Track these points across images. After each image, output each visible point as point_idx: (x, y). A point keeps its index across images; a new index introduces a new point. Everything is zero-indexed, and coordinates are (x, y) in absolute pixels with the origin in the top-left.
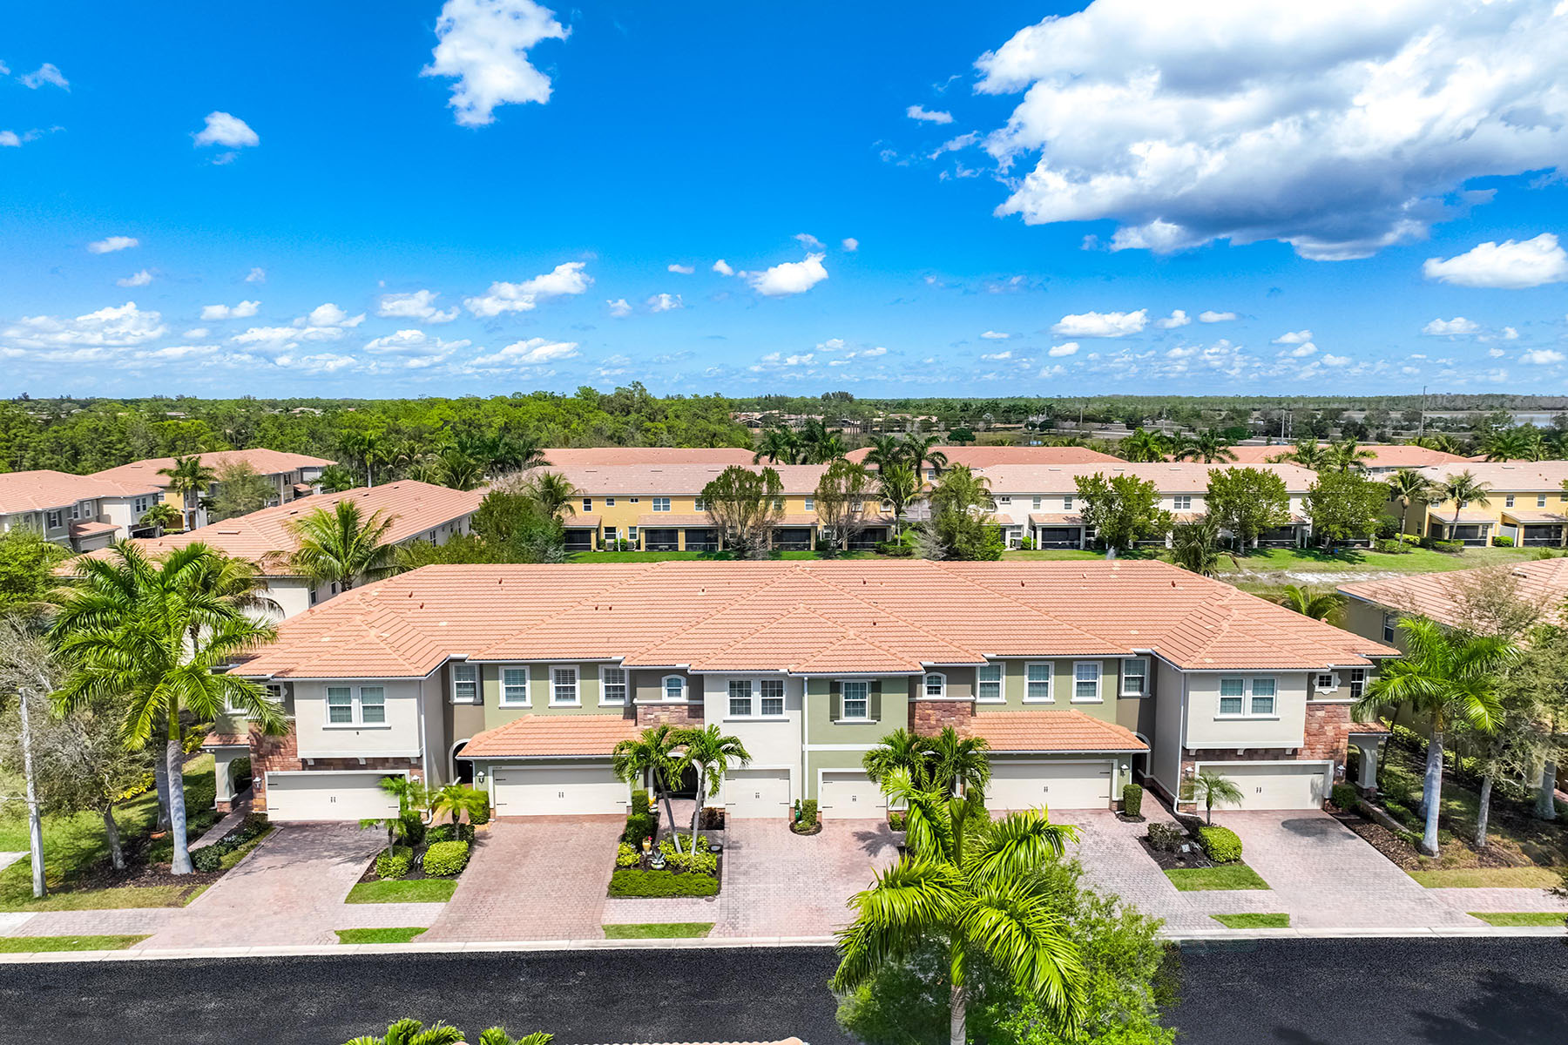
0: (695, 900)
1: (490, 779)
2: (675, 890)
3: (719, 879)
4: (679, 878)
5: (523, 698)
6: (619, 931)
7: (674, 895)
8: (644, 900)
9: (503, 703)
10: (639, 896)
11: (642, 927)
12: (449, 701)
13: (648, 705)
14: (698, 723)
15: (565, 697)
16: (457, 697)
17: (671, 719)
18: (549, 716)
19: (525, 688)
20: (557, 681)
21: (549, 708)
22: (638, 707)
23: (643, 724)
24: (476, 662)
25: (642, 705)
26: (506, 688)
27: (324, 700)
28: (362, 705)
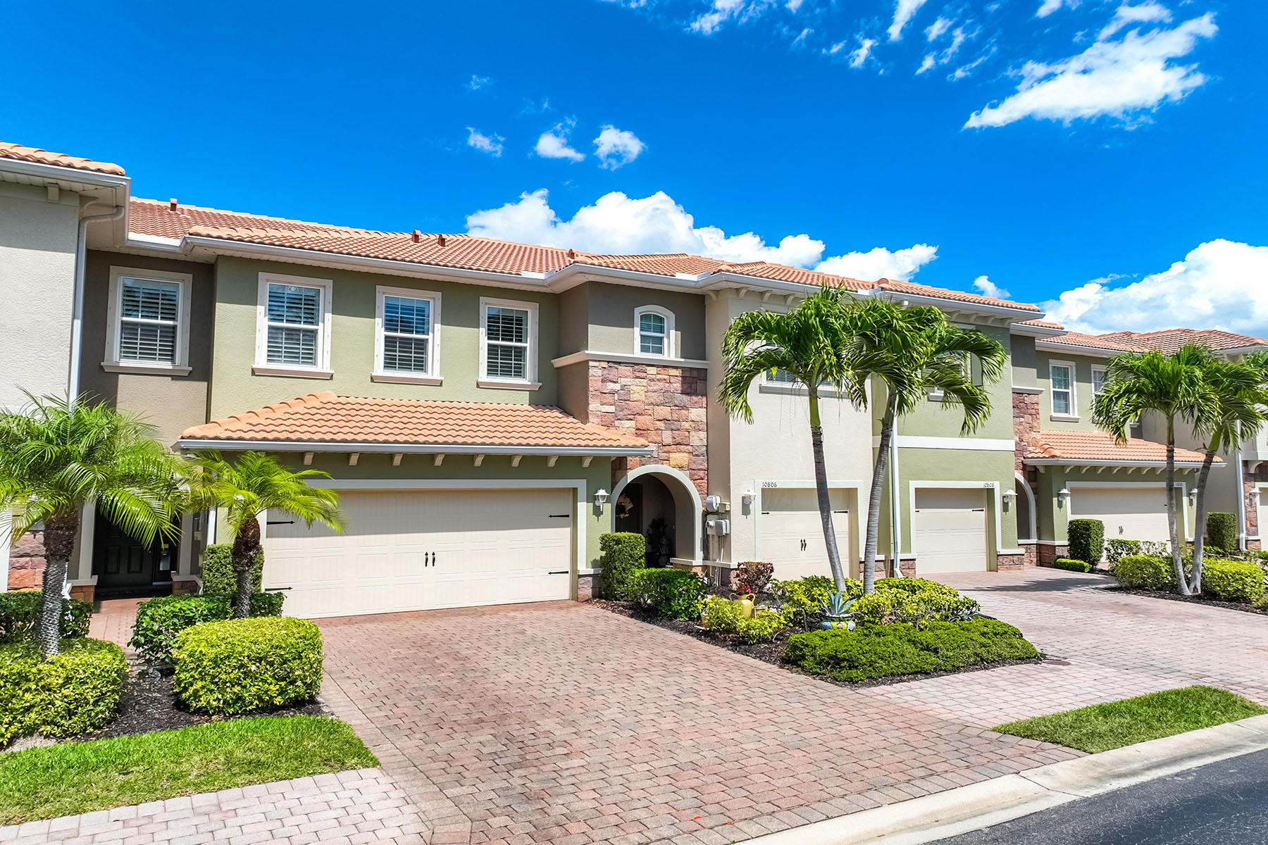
12: (102, 364)
13: (608, 362)
14: (695, 405)
15: (405, 365)
16: (120, 357)
17: (649, 394)
18: (370, 398)
19: (315, 332)
20: (390, 324)
21: (372, 380)
22: (591, 364)
23: (599, 401)
24: (206, 247)
25: (599, 361)
26: (270, 327)
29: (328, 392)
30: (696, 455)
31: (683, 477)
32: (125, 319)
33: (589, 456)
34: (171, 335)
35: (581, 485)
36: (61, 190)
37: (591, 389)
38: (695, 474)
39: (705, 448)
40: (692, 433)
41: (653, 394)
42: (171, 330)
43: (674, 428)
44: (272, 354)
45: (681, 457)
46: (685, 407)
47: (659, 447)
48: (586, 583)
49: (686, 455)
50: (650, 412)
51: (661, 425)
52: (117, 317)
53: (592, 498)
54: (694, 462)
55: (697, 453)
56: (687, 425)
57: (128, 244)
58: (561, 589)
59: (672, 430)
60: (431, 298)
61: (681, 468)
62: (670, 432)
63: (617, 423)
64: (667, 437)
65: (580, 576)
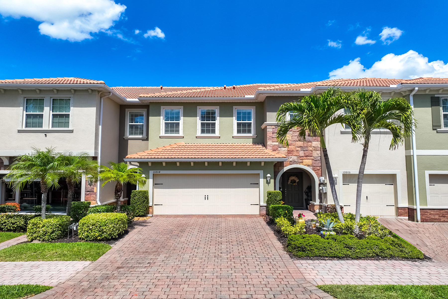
5: (178, 131)
9: (163, 133)
12: (124, 137)
13: (275, 126)
14: (314, 140)
15: (208, 132)
16: (129, 135)
17: (293, 137)
18: (196, 144)
19: (179, 123)
20: (203, 118)
21: (196, 138)
22: (268, 127)
23: (271, 140)
24: (145, 100)
25: (271, 126)
26: (165, 123)
27: (22, 108)
28: (51, 113)
29: (182, 142)
30: (316, 161)
31: (310, 169)
32: (130, 124)
33: (263, 161)
34: (142, 127)
35: (261, 172)
36: (92, 90)
37: (268, 136)
38: (315, 168)
39: (320, 158)
40: (314, 152)
41: (295, 137)
42: (142, 126)
43: (305, 150)
44: (166, 131)
45: (309, 162)
46: (311, 142)
47: (298, 157)
48: (263, 209)
49: (311, 160)
50: (294, 144)
51: (299, 149)
52: (128, 124)
53: (265, 177)
54: (315, 163)
55: (316, 160)
56: (311, 149)
57: (127, 102)
58: (256, 211)
59: (304, 151)
60: (216, 108)
61: (308, 166)
62: (303, 152)
63: (279, 149)
64: (302, 153)
65: (261, 206)
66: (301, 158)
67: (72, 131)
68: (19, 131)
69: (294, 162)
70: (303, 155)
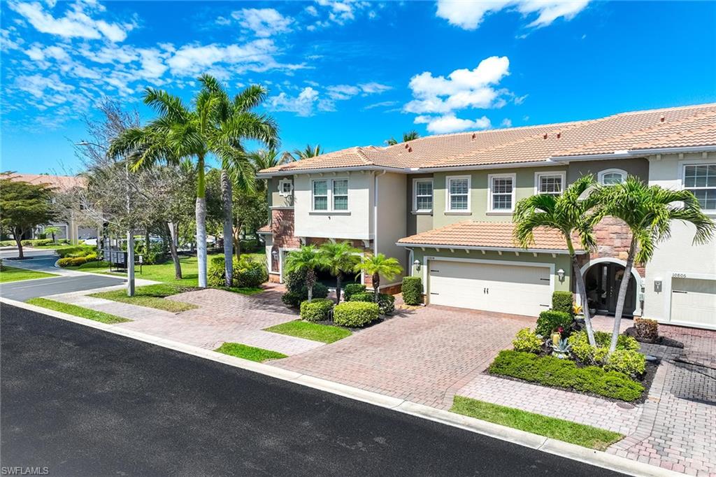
0: (600, 401)
1: (425, 268)
2: (572, 382)
3: (648, 387)
4: (584, 371)
5: (465, 206)
6: (472, 407)
7: (571, 388)
8: (527, 385)
9: (448, 209)
10: (522, 379)
11: (506, 411)
27: (311, 191)
28: (333, 195)
66: (617, 249)
67: (349, 214)
68: (310, 214)
69: (606, 254)
70: (619, 245)
